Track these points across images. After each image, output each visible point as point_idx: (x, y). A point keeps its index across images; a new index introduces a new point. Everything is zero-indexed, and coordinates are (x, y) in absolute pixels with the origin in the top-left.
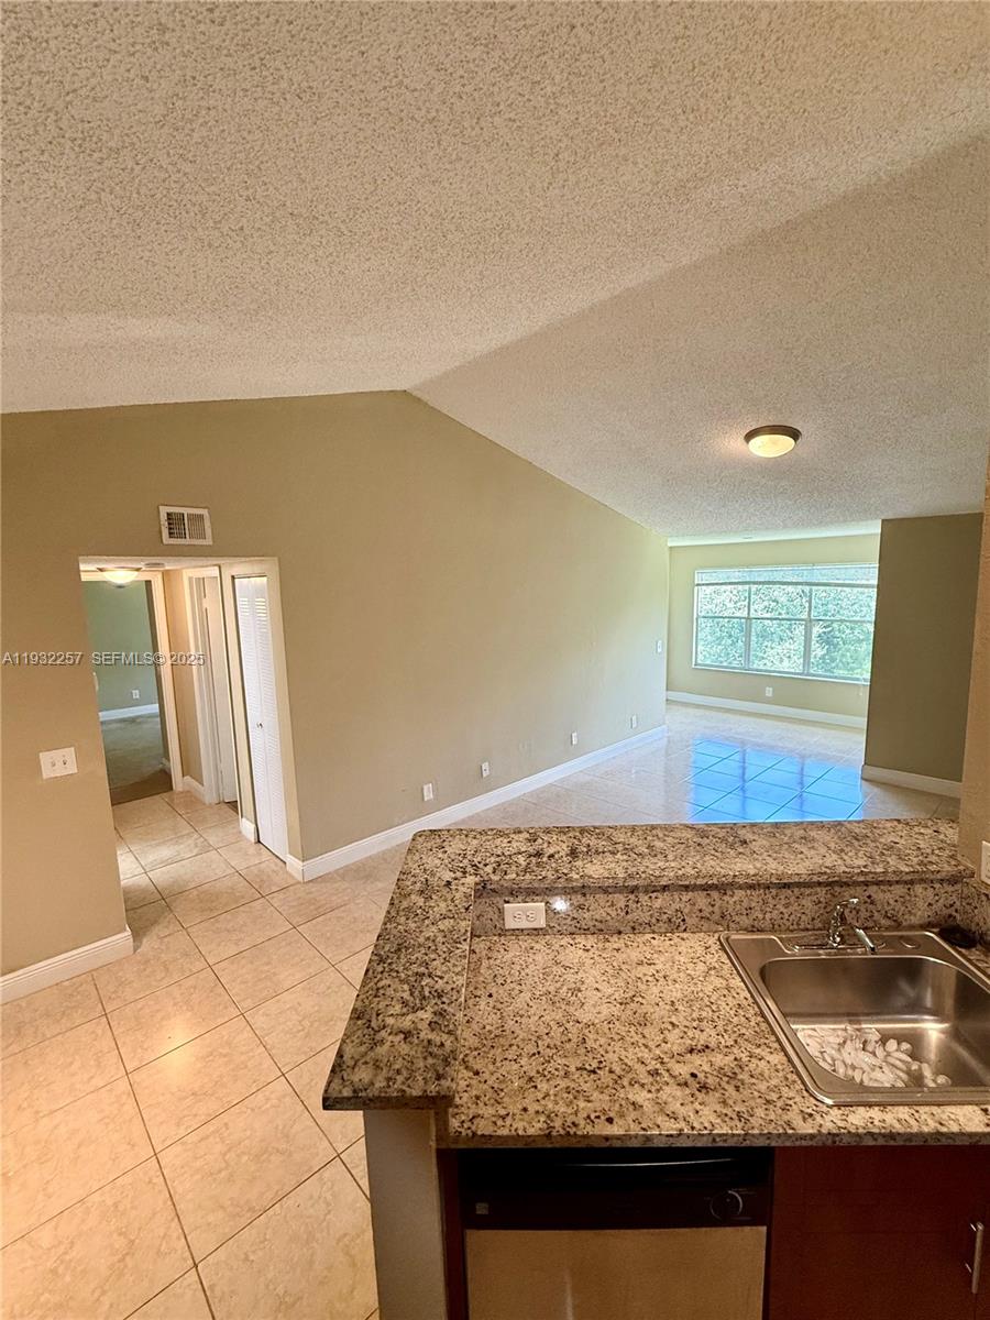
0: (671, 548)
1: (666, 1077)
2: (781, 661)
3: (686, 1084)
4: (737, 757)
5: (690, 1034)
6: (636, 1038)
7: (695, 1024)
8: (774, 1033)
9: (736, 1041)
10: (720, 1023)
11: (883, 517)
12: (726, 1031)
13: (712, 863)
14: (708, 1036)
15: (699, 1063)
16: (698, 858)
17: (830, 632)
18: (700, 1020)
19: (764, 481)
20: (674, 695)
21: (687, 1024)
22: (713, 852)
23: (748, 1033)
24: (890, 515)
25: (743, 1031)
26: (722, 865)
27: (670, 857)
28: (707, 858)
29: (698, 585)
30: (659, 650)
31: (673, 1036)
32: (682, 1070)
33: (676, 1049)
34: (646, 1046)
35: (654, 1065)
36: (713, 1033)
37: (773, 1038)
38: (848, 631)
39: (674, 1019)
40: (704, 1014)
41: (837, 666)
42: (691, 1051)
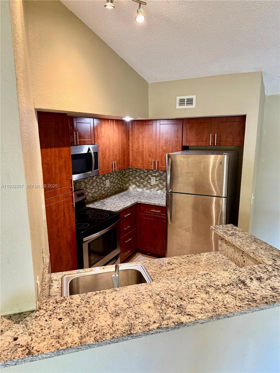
1: (178, 264)
3: (173, 263)
5: (174, 272)
6: (188, 269)
7: (173, 275)
8: (150, 276)
9: (161, 273)
10: (165, 276)
12: (164, 274)
13: (172, 286)
14: (168, 273)
15: (171, 267)
16: (180, 288)
18: (171, 276)
21: (175, 275)
22: (173, 294)
23: (157, 275)
25: (159, 275)
26: (168, 285)
27: (194, 286)
28: (175, 289)
31: (178, 271)
32: (174, 265)
33: (177, 269)
34: (185, 268)
35: (182, 265)
36: (167, 274)
37: (150, 275)
39: (179, 275)
40: (170, 278)
42: (173, 269)
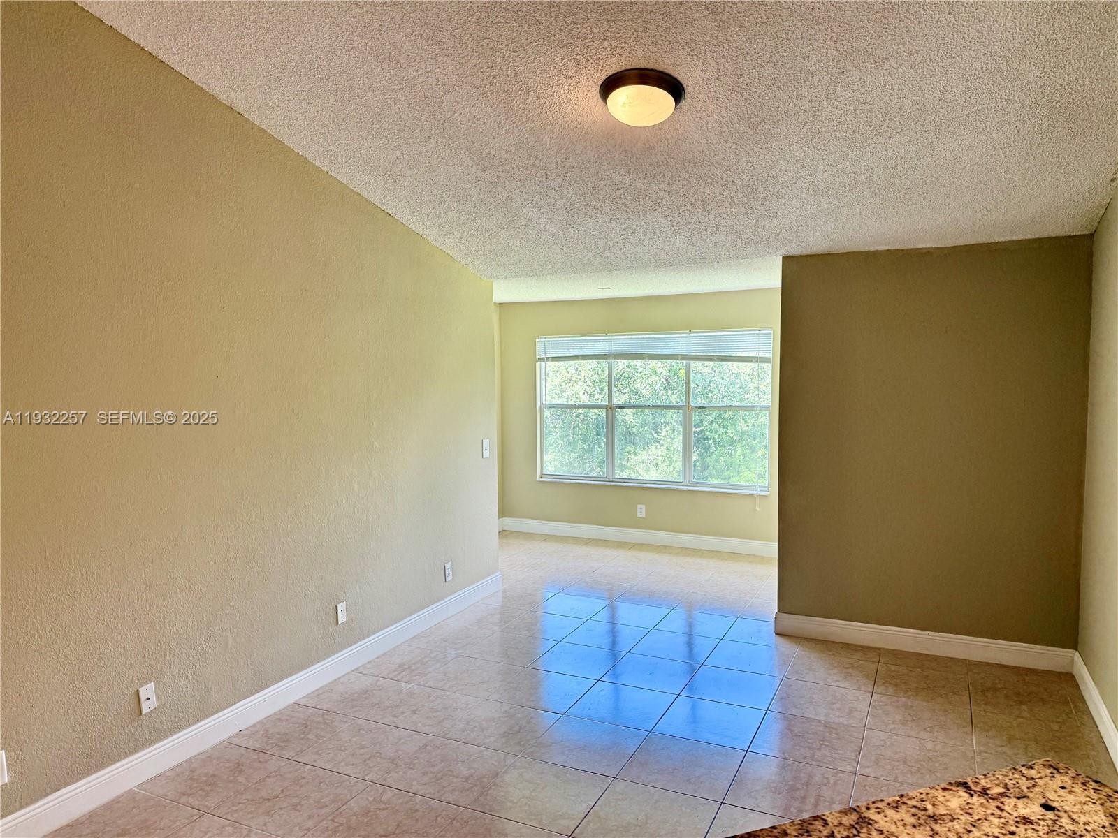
0: (501, 305)
2: (648, 470)
4: (604, 615)
11: (785, 252)
17: (702, 431)
19: (628, 181)
20: (511, 523)
24: (794, 250)
29: (541, 359)
30: (486, 454)
38: (721, 430)
41: (710, 474)
